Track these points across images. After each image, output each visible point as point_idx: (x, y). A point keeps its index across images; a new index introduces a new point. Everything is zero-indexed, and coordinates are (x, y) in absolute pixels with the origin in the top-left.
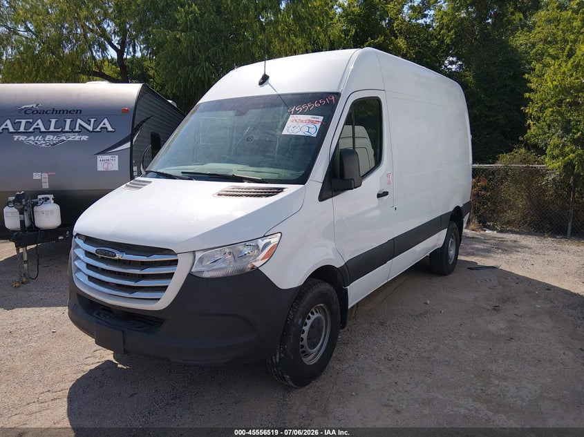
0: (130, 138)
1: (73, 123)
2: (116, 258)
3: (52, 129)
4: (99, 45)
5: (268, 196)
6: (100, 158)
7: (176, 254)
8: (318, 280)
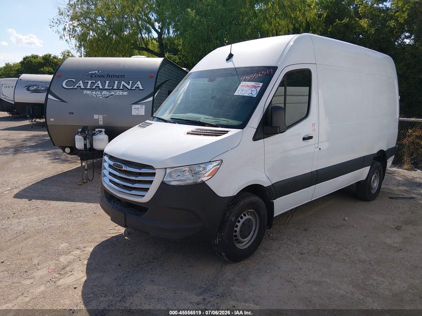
0: (153, 94)
1: (119, 83)
2: (123, 169)
3: (106, 87)
4: (146, 29)
5: (217, 136)
6: (134, 106)
7: (155, 169)
8: (251, 194)
